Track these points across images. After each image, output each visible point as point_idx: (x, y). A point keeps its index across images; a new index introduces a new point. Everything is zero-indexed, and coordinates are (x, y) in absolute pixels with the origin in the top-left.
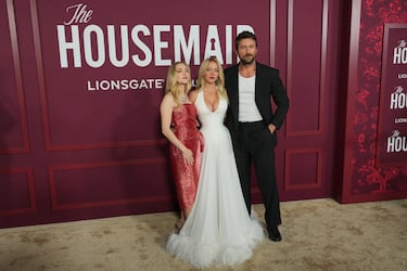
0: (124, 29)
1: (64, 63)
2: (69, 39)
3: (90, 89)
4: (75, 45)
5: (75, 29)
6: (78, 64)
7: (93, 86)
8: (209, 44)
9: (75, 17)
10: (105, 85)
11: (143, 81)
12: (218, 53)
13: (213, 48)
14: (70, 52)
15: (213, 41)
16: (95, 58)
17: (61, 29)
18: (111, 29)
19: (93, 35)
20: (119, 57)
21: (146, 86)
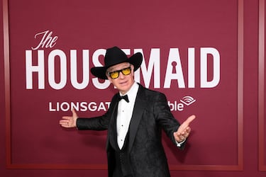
0: (86, 53)
1: (29, 86)
2: (35, 63)
3: (51, 110)
4: (40, 69)
5: (41, 54)
6: (41, 86)
7: (54, 107)
8: (170, 67)
9: (42, 43)
10: (65, 107)
11: (102, 104)
12: (179, 76)
13: (174, 71)
14: (35, 75)
15: (174, 64)
16: (58, 80)
17: (29, 54)
18: (73, 53)
19: (57, 59)
20: (80, 80)
21: (104, 108)
